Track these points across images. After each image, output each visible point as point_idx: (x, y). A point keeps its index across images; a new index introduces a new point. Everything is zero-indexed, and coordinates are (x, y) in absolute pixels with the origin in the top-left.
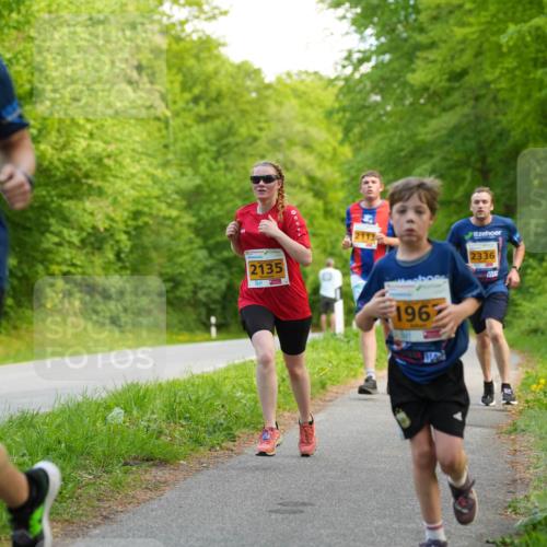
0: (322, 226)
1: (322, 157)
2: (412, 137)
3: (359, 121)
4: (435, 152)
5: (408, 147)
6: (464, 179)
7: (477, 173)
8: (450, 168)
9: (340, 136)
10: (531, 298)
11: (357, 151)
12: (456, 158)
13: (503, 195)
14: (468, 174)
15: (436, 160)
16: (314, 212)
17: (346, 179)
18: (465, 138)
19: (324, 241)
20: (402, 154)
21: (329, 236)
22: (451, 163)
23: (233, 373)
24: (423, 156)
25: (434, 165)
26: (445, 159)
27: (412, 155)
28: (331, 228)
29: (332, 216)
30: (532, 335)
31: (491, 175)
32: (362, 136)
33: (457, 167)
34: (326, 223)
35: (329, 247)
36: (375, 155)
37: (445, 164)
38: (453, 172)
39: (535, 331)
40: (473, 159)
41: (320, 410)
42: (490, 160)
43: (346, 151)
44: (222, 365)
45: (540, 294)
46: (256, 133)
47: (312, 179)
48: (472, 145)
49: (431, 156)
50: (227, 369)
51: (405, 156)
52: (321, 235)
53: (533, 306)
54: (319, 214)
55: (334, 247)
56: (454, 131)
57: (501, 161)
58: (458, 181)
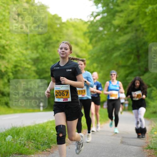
1: (81, 48)
2: (113, 43)
3: (96, 37)
5: (112, 46)
6: (131, 58)
7: (136, 56)
8: (126, 54)
9: (88, 41)
11: (94, 47)
12: (128, 51)
13: (144, 64)
14: (133, 56)
17: (90, 57)
18: (132, 44)
20: (110, 49)
23: (50, 124)
24: (117, 50)
26: (124, 51)
27: (113, 49)
31: (141, 57)
32: (96, 42)
39: (155, 113)
40: (134, 51)
42: (140, 52)
43: (90, 47)
44: (45, 121)
46: (58, 39)
48: (134, 46)
49: (120, 50)
50: (48, 122)
56: (128, 41)
57: (144, 52)
58: (129, 59)
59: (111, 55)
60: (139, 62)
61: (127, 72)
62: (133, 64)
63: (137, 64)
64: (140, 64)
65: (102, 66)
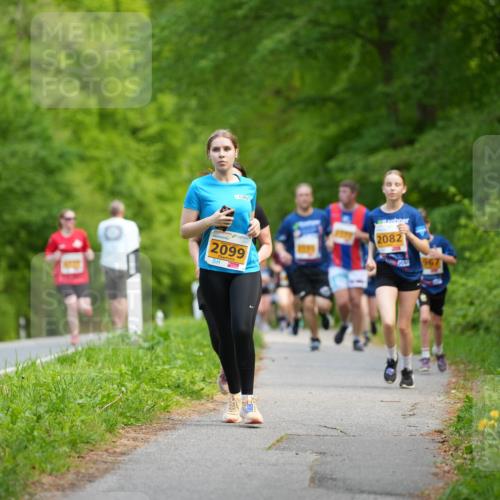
0: (96, 144)
4: (297, 11)
6: (348, 58)
7: (370, 48)
8: (324, 38)
10: (467, 268)
12: (333, 20)
13: (416, 86)
14: (355, 49)
15: (300, 23)
16: (80, 117)
19: (100, 171)
20: (240, 13)
21: (109, 160)
22: (325, 29)
24: (278, 17)
25: (296, 34)
26: (315, 23)
27: (257, 16)
28: (112, 147)
29: (115, 125)
30: (469, 333)
31: (396, 52)
33: (335, 38)
34: (103, 137)
35: (109, 180)
36: (190, 14)
37: (316, 33)
38: (329, 45)
40: (363, 23)
41: (106, 471)
42: (393, 24)
45: (481, 261)
49: (291, 17)
51: (245, 17)
52: (94, 159)
53: (471, 283)
54: (91, 121)
55: (117, 181)
57: (413, 25)
58: (337, 62)
59: (250, 46)
60: (388, 78)
61: (332, 130)
62: (355, 89)
63: (381, 88)
64: (395, 87)
65: (204, 106)
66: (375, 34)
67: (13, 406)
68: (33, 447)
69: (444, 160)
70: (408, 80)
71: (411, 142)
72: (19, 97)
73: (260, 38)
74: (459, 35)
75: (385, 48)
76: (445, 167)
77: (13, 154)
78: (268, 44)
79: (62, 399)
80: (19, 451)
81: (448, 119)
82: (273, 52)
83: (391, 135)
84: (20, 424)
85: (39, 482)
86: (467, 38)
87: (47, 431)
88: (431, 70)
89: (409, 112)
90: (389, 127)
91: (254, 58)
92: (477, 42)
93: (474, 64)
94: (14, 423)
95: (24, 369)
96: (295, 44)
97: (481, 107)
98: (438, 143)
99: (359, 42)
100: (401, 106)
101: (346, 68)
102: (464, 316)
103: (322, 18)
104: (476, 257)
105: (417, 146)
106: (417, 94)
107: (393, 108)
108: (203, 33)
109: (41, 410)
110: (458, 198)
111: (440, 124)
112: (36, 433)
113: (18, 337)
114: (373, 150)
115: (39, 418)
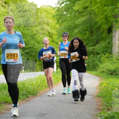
1: (51, 27)
2: (74, 23)
4: (80, 27)
6: (87, 34)
7: (90, 32)
8: (83, 31)
9: (56, 22)
10: (102, 64)
11: (60, 26)
12: (85, 28)
14: (88, 33)
15: (80, 29)
17: (57, 33)
18: (87, 23)
20: (72, 27)
23: (28, 81)
24: (77, 28)
25: (79, 30)
29: (54, 42)
30: (102, 73)
31: (93, 33)
32: (62, 22)
34: (52, 44)
36: (65, 27)
37: (82, 30)
38: (84, 32)
40: (89, 29)
42: (93, 29)
43: (58, 26)
45: (104, 63)
47: (49, 33)
48: (89, 25)
49: (79, 28)
51: (72, 28)
53: (103, 66)
54: (51, 41)
57: (96, 29)
59: (73, 31)
60: (92, 37)
62: (87, 38)
63: (91, 38)
64: (93, 38)
66: (90, 30)
67: (37, 81)
68: (40, 87)
69: (100, 48)
70: (95, 37)
71: (95, 46)
72: (41, 38)
73: (74, 31)
74: (102, 31)
75: (92, 32)
76: (100, 49)
77: (40, 46)
78: (75, 31)
79: (44, 80)
80: (38, 87)
81: (100, 43)
82: (76, 33)
83: (92, 45)
84: (38, 84)
85: (40, 92)
86: (103, 32)
87: (42, 85)
88: (98, 36)
89: (95, 41)
90: (92, 43)
91: (73, 33)
92: (104, 32)
93: (104, 35)
94: (37, 83)
95: (39, 76)
96: (79, 31)
97: (105, 41)
98: (99, 46)
99: (88, 32)
100: (94, 41)
101: (86, 35)
102: (102, 70)
103: (83, 28)
104: (104, 62)
105: (96, 46)
106: (96, 39)
107: (93, 41)
108: (66, 30)
109: (41, 82)
110: (101, 54)
111: (99, 43)
112: (40, 85)
113: (39, 71)
114: (90, 47)
115: (41, 83)
